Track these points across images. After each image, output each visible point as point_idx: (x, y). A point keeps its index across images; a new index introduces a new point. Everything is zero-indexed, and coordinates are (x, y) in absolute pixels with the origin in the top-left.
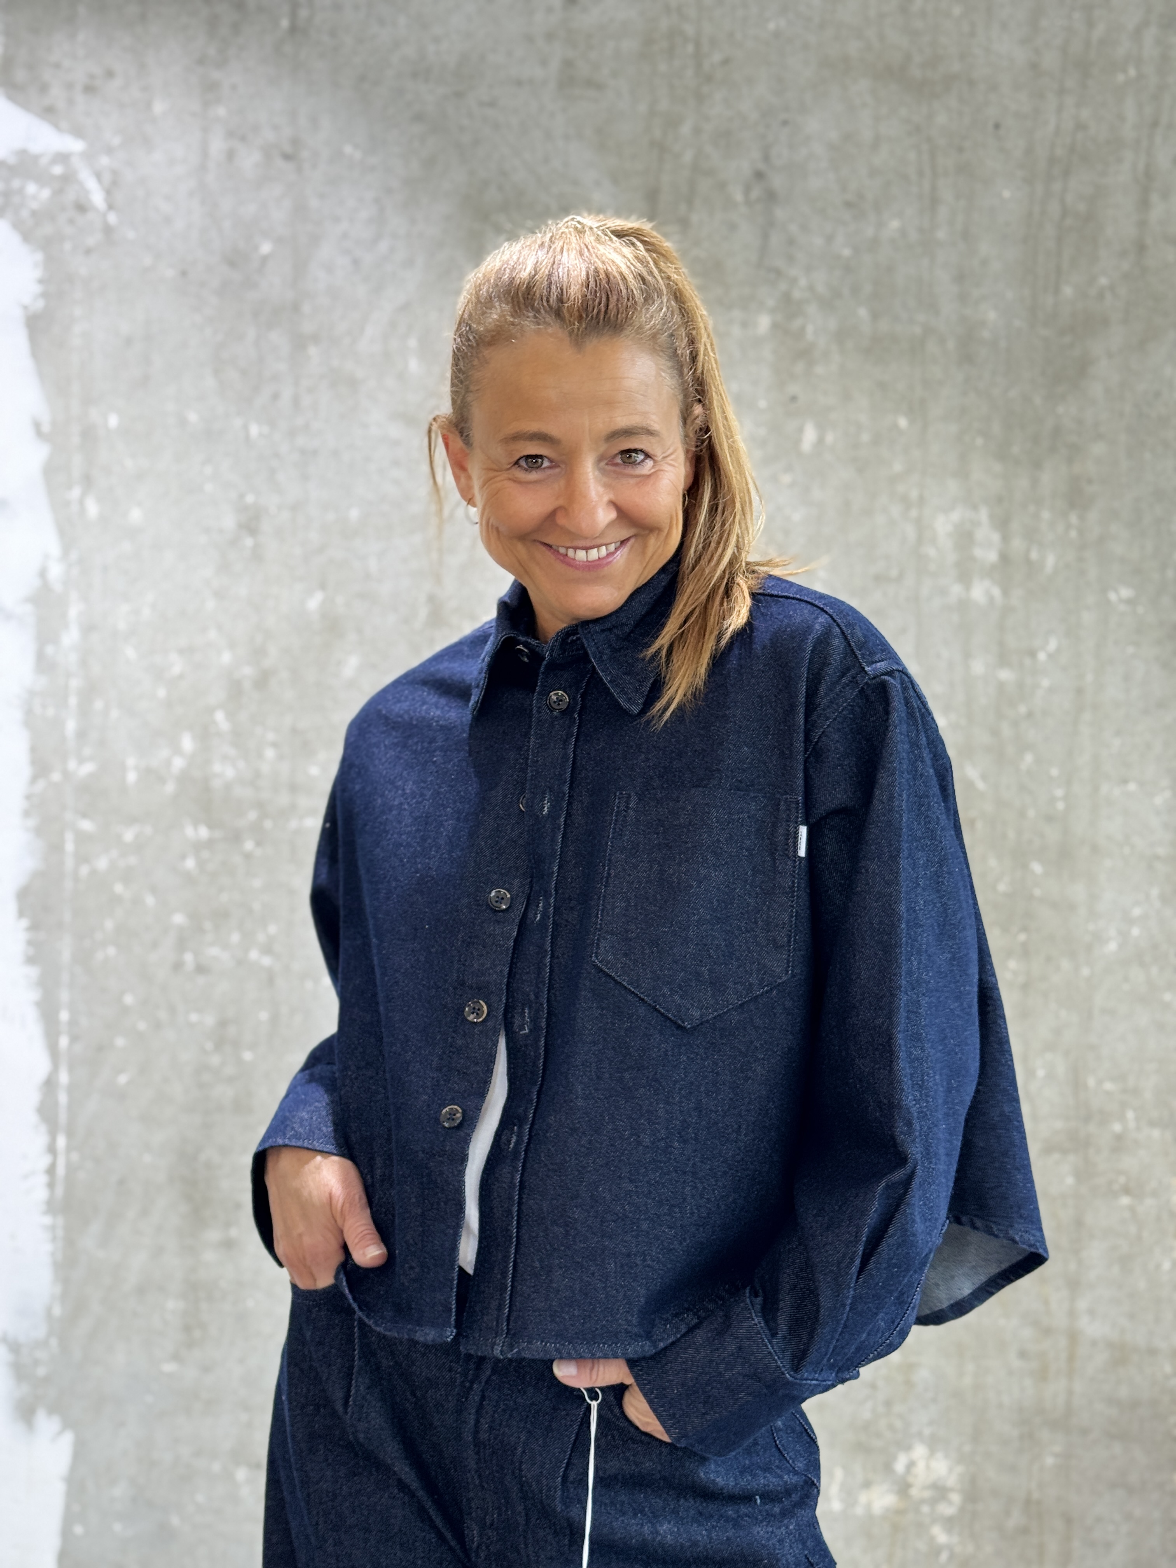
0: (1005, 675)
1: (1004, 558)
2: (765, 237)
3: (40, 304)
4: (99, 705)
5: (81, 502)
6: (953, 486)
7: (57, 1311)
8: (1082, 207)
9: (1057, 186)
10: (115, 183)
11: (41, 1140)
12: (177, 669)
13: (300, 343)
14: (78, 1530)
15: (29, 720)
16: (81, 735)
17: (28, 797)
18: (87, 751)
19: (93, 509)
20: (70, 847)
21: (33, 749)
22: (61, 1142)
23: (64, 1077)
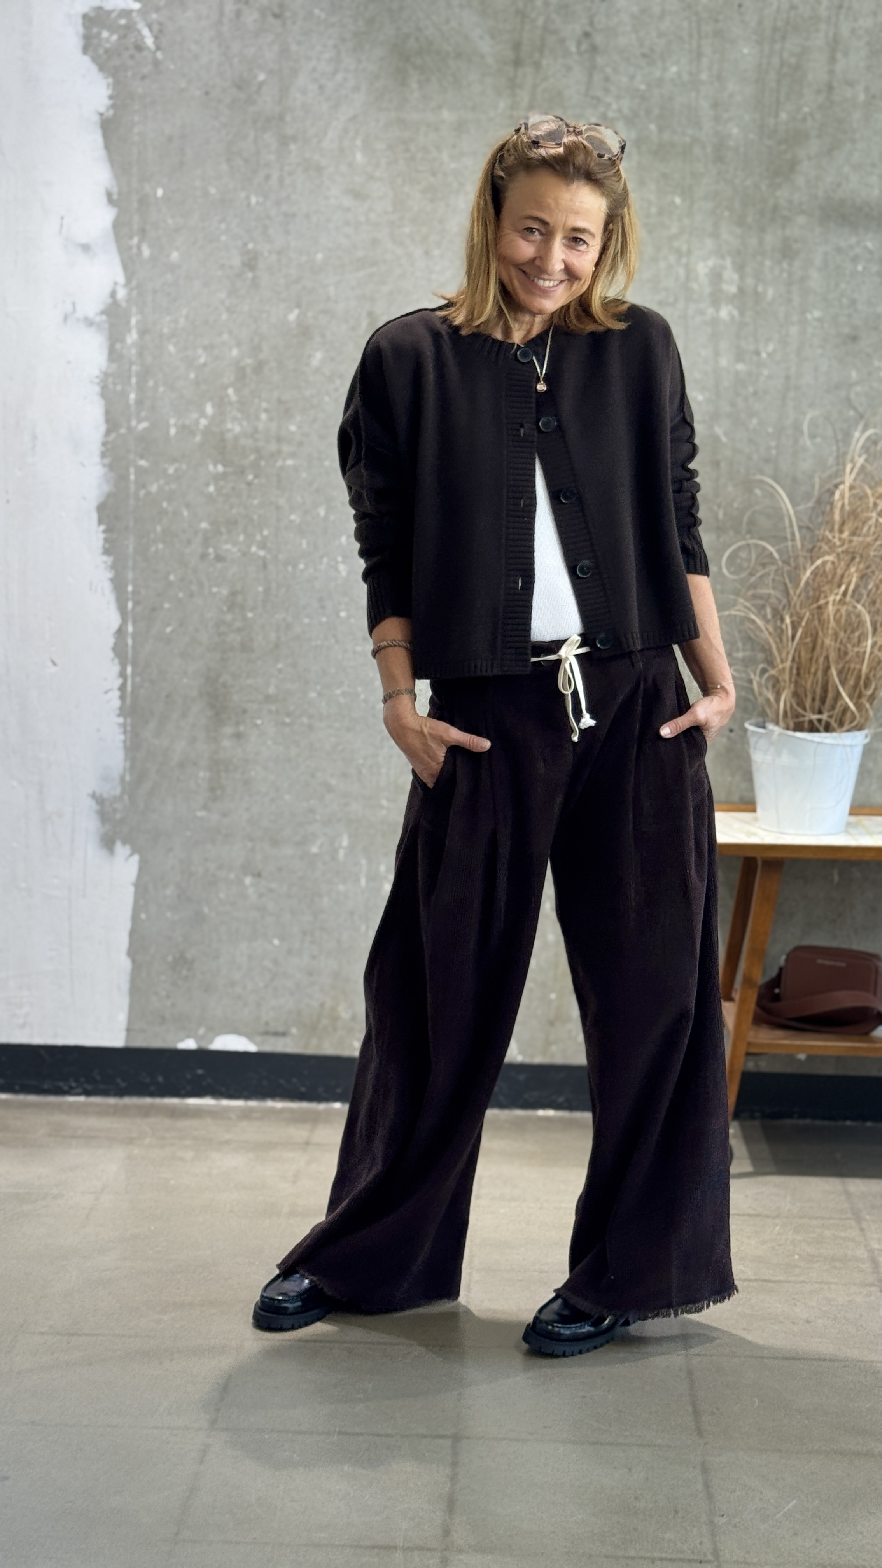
0: (740, 367)
1: (741, 290)
2: (590, 76)
3: (111, 112)
4: (151, 383)
5: (139, 247)
6: (709, 243)
7: (128, 778)
8: (793, 60)
9: (777, 47)
10: (161, 31)
11: (116, 668)
12: (202, 360)
13: (284, 141)
14: (143, 916)
15: (105, 393)
16: (139, 402)
17: (104, 444)
18: (143, 414)
19: (146, 252)
20: (132, 477)
21: (107, 412)
22: (129, 670)
23: (130, 629)
